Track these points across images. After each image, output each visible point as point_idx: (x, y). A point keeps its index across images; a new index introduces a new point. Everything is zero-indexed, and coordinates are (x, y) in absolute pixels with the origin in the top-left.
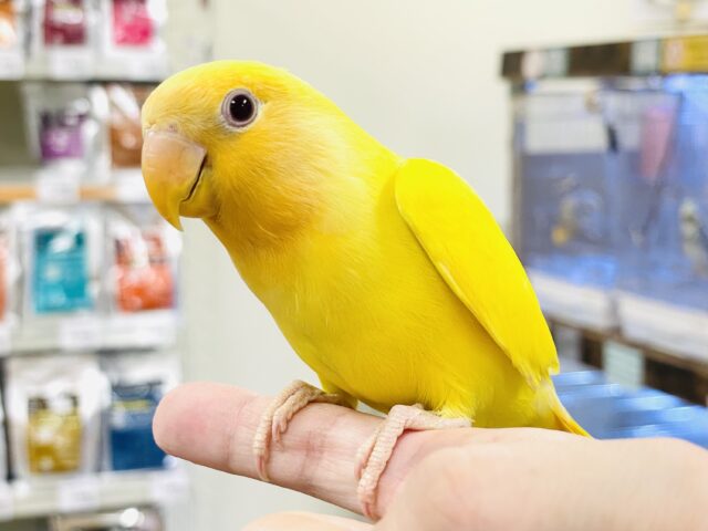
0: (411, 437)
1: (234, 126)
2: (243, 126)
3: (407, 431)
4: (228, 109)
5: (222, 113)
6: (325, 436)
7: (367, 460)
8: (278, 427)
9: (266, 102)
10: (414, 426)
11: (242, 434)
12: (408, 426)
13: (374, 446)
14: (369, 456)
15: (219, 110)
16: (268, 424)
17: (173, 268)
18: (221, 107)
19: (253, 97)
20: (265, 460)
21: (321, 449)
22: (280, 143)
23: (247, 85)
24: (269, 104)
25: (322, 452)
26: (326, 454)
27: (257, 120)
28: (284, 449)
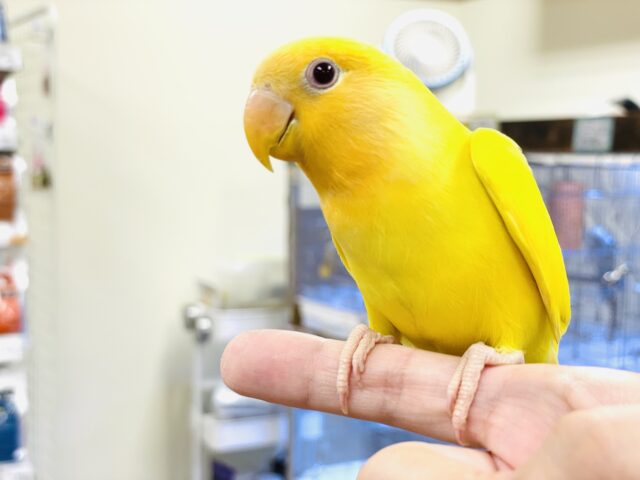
0: (491, 372)
1: (316, 87)
2: (325, 88)
3: (487, 366)
4: (311, 73)
5: (306, 76)
6: (403, 375)
7: (457, 394)
8: (358, 368)
9: (348, 70)
10: (493, 362)
11: (321, 377)
12: (487, 362)
13: (461, 382)
14: (459, 390)
15: (303, 74)
16: (348, 365)
17: (21, 300)
18: (305, 71)
19: (336, 66)
20: (348, 396)
21: (401, 385)
22: (355, 105)
23: (331, 55)
24: (350, 72)
25: (401, 389)
26: (405, 390)
27: (337, 84)
28: (364, 386)
